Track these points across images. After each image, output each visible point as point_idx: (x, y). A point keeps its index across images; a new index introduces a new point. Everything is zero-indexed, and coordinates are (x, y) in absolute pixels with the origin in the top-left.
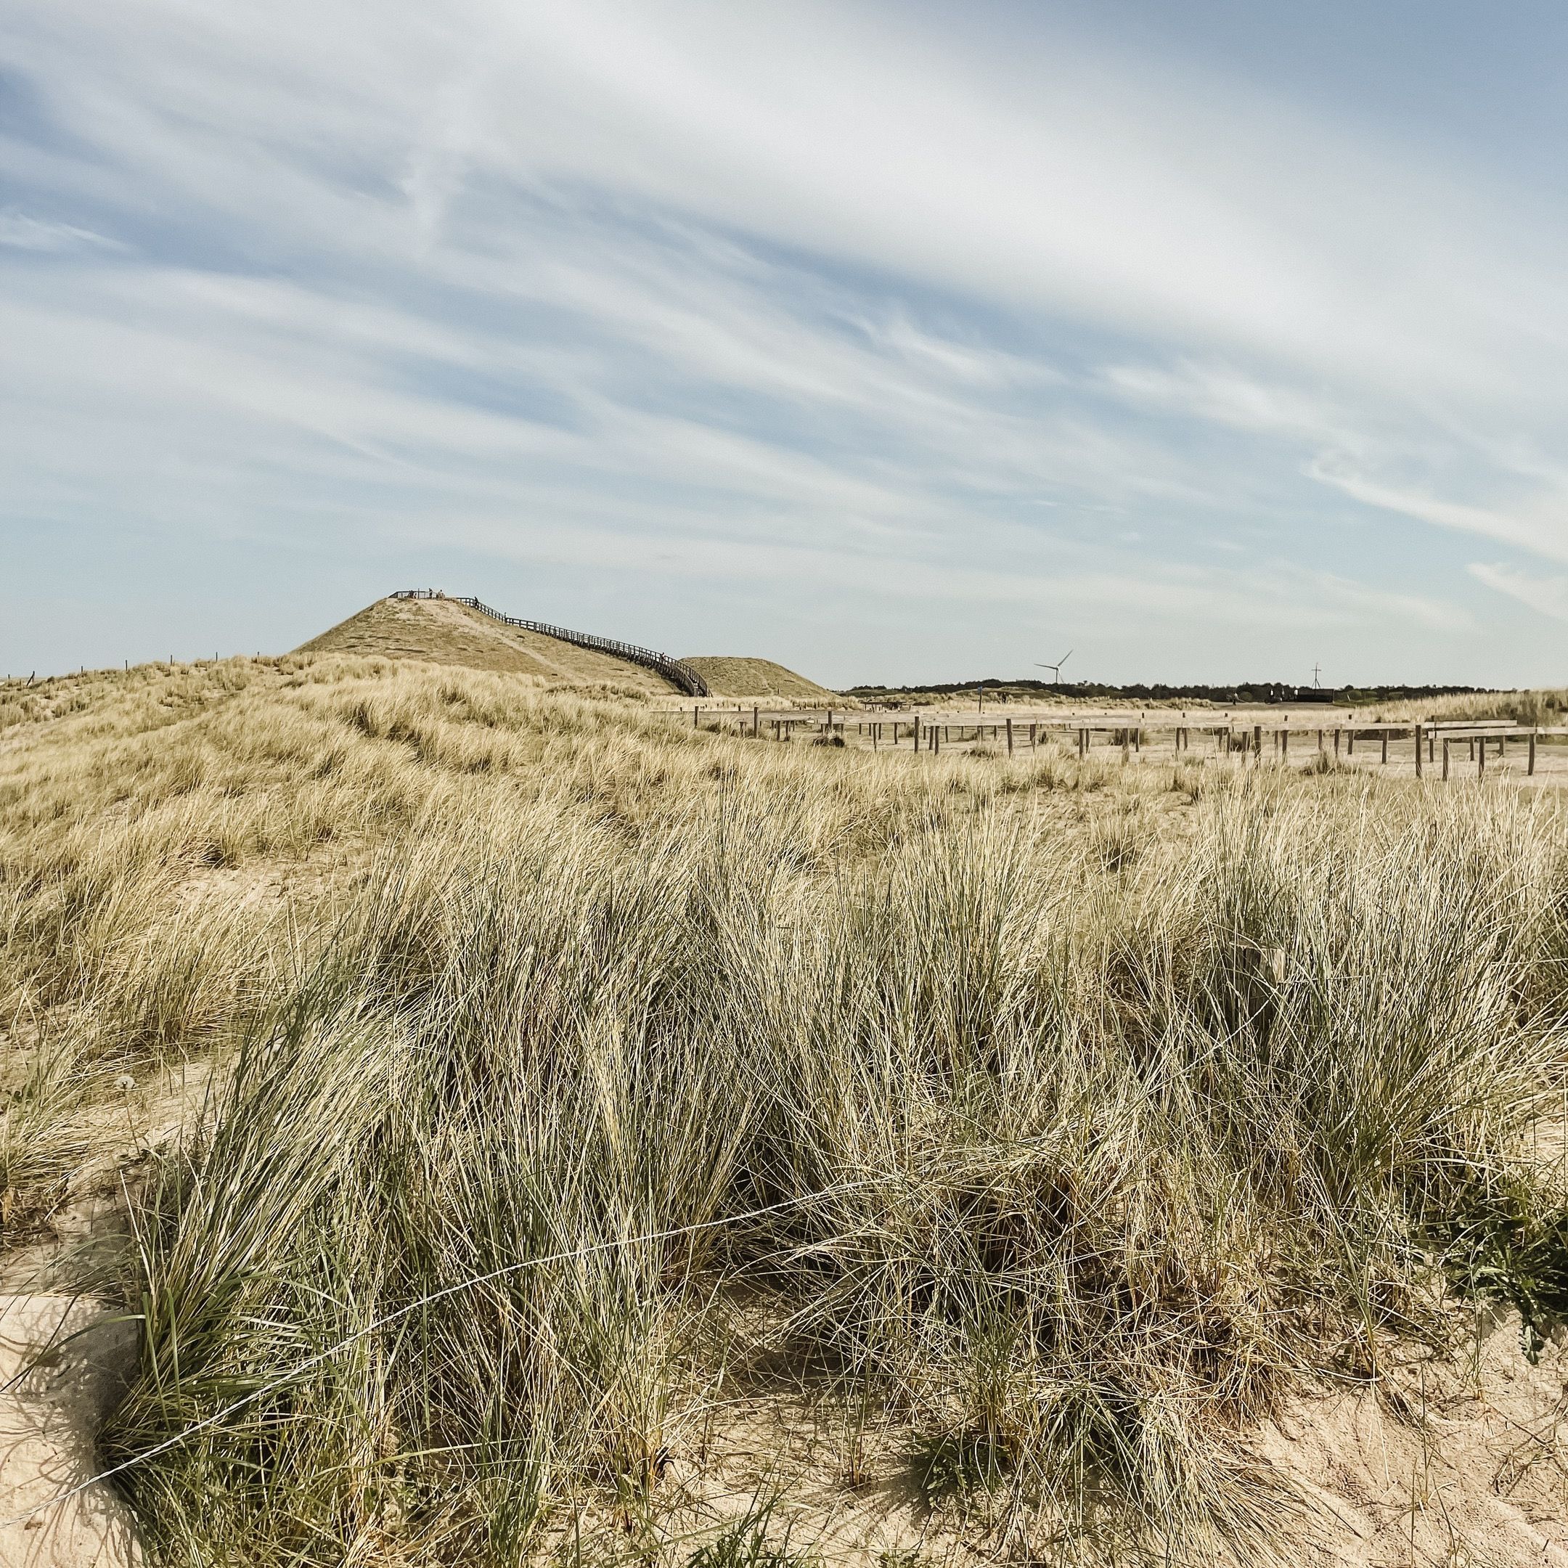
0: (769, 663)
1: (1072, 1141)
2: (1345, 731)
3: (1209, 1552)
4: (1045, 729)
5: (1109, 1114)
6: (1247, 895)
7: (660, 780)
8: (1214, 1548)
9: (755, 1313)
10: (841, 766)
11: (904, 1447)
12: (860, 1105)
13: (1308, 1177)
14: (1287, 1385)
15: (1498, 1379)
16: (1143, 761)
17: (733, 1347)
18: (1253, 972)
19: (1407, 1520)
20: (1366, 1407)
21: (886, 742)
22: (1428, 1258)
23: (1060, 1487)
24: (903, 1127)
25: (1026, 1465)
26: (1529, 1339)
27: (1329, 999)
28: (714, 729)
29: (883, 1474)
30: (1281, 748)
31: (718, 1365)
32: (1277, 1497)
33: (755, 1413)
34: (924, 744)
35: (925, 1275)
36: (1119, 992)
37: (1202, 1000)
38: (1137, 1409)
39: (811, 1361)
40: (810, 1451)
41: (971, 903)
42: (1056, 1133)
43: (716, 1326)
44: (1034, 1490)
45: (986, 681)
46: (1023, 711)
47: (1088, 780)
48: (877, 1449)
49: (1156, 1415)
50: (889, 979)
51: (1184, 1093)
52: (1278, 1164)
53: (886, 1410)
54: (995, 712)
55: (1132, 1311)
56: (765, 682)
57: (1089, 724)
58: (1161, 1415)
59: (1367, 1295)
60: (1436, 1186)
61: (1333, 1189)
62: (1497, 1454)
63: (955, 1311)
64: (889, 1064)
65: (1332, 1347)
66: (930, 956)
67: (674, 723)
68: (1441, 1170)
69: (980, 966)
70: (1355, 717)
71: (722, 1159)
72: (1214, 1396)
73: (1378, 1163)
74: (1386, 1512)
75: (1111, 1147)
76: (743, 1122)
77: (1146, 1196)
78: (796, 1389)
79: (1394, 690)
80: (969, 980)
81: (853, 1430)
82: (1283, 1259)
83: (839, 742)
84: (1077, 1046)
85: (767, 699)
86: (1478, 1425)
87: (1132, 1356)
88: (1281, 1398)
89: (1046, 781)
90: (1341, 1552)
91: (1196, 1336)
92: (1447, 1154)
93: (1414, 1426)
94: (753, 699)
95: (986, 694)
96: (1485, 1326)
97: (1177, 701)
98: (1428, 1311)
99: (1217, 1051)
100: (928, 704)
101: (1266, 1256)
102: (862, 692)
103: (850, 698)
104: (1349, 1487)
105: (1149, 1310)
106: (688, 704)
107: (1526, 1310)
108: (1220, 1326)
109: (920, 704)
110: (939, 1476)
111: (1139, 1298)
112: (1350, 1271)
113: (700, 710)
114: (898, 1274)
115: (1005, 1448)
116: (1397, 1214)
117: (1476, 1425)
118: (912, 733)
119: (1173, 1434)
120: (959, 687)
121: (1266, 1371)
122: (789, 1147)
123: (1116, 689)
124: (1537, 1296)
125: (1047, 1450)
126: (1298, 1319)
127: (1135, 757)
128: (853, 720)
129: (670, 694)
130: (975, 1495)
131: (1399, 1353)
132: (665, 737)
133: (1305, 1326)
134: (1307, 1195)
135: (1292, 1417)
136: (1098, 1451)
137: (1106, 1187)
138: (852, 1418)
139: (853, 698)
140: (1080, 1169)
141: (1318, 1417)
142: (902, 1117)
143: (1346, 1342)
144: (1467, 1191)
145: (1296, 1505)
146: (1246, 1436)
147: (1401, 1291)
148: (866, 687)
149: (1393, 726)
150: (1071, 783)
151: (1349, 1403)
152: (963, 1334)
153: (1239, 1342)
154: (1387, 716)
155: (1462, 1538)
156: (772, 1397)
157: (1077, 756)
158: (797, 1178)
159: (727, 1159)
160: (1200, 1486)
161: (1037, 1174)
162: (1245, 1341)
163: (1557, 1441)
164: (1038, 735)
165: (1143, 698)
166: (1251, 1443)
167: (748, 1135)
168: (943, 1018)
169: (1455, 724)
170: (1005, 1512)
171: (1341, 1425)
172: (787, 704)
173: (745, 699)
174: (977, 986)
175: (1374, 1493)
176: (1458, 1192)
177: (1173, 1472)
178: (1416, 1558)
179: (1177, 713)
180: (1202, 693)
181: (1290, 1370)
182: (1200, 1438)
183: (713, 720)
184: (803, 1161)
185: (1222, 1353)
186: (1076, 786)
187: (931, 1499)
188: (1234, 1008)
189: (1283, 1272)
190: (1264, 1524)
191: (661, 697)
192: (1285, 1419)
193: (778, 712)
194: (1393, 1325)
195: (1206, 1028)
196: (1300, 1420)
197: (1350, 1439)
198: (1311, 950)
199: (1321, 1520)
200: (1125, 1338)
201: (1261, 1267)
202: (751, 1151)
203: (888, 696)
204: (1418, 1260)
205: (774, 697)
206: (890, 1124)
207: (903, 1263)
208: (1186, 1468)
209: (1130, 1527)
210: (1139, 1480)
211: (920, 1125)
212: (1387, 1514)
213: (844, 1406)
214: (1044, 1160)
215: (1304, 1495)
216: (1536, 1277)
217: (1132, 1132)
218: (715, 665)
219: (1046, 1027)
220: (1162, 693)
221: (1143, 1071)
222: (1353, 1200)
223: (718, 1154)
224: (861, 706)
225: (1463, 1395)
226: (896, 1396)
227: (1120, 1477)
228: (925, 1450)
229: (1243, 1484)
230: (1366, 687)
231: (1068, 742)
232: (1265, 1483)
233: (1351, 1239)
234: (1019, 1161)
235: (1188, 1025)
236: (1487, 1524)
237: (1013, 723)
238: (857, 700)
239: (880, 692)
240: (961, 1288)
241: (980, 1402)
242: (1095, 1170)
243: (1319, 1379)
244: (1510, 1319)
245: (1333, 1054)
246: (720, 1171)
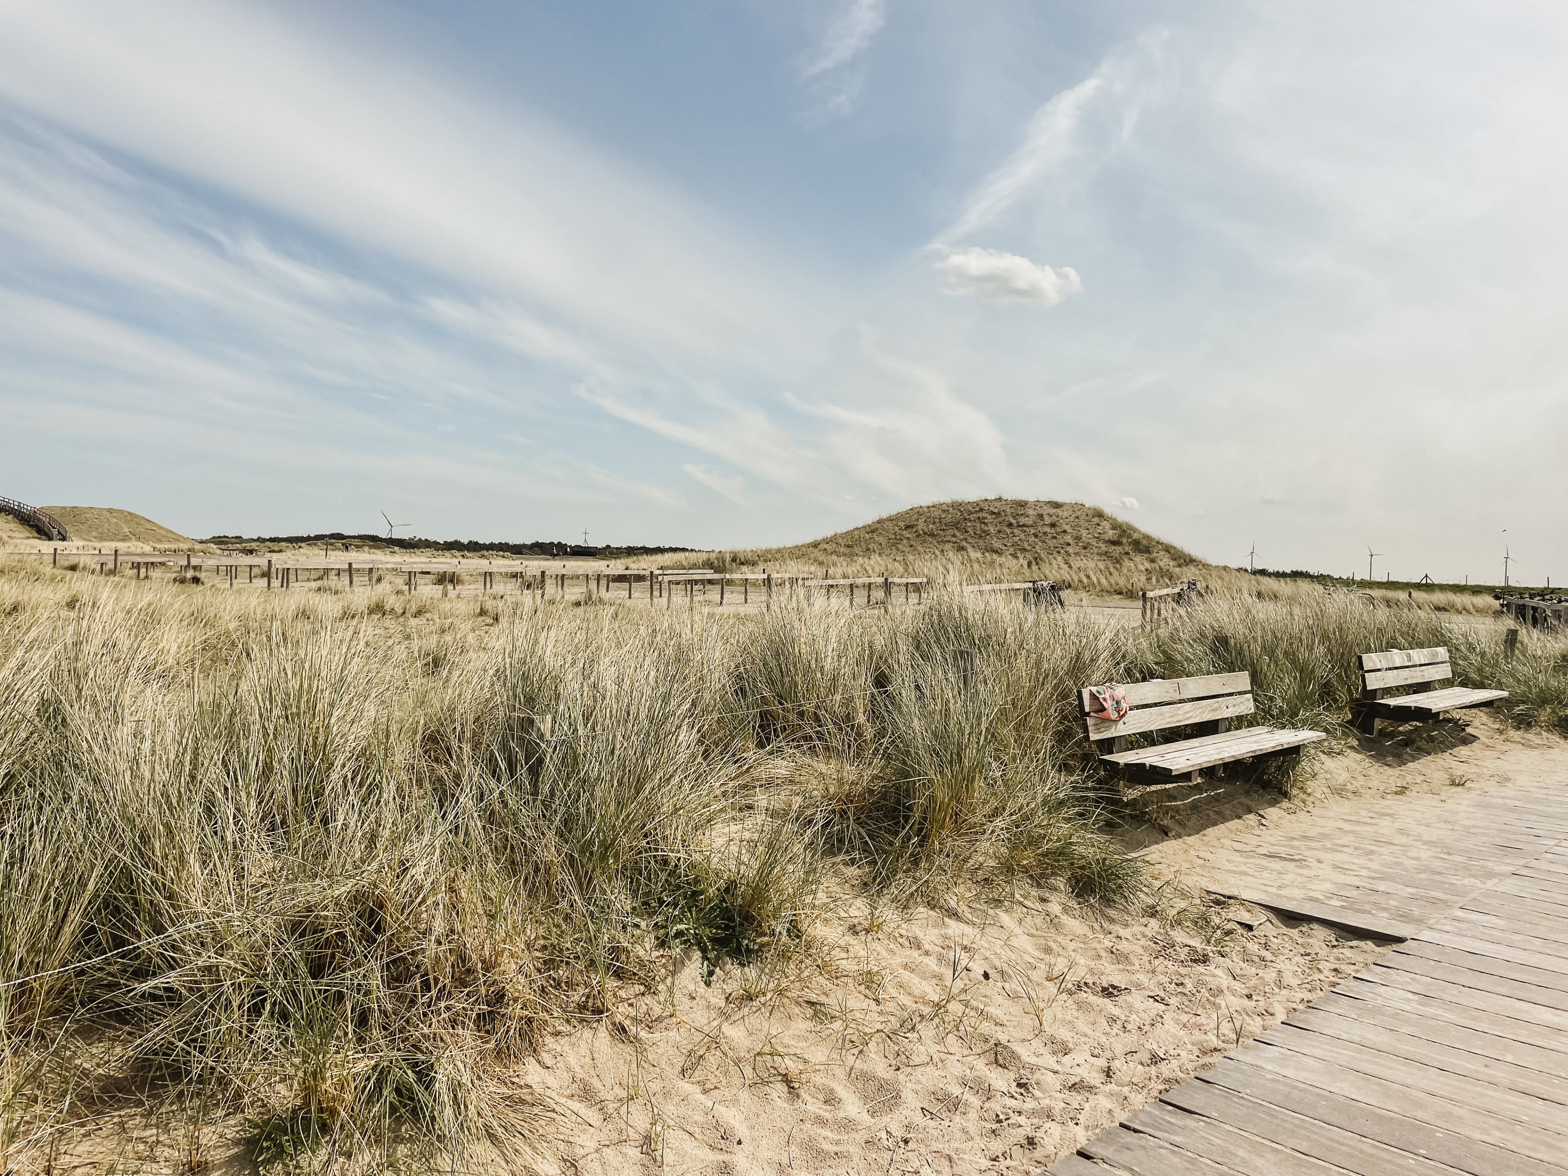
0: (130, 514)
1: (386, 869)
2: (605, 576)
3: (485, 1161)
4: (381, 572)
5: (416, 846)
6: (525, 677)
7: (15, 609)
8: (488, 1157)
9: (102, 1047)
10: (198, 596)
11: (237, 1132)
12: (204, 862)
13: (564, 877)
14: (545, 1029)
15: (686, 1000)
16: (458, 597)
17: (79, 1077)
18: (528, 733)
19: (624, 1109)
20: (600, 1035)
21: (241, 582)
22: (643, 924)
23: (370, 1137)
24: (243, 876)
25: (342, 1125)
26: (706, 970)
27: (581, 750)
28: (73, 568)
29: (219, 1157)
30: (560, 588)
31: (64, 1095)
32: (536, 1110)
33: (101, 1129)
34: (276, 583)
35: (260, 991)
36: (430, 757)
37: (492, 758)
38: (432, 1065)
39: (154, 1078)
40: (152, 1150)
41: (309, 692)
42: (375, 865)
43: (63, 1065)
44: (348, 1144)
45: (332, 535)
46: (362, 558)
47: (414, 609)
48: (214, 1138)
49: (446, 1066)
50: (234, 759)
51: (476, 825)
52: (542, 871)
53: (221, 1105)
54: (338, 559)
55: (430, 992)
56: (126, 530)
57: (417, 568)
58: (451, 1066)
59: (601, 955)
60: (649, 874)
61: (580, 885)
62: (683, 1051)
63: (285, 1016)
64: (232, 826)
65: (577, 996)
66: (271, 736)
67: (31, 562)
68: (652, 862)
69: (315, 744)
70: (611, 566)
71: (69, 919)
72: (491, 1045)
73: (611, 861)
74: (611, 1106)
75: (417, 872)
76: (91, 886)
77: (444, 905)
78: (140, 1103)
79: (638, 549)
80: (305, 754)
81: (191, 1127)
82: (545, 938)
83: (196, 580)
84: (394, 799)
85: (127, 544)
86: (673, 1034)
87: (430, 1026)
88: (540, 1040)
89: (378, 609)
90: (579, 1141)
91: (479, 1004)
92: (656, 850)
93: (631, 1042)
94: (114, 545)
95: (332, 544)
96: (677, 965)
97: (486, 553)
98: (642, 961)
99: (501, 793)
100: (280, 551)
101: (532, 938)
102: (220, 541)
103: (209, 545)
104: (586, 1094)
105: (444, 990)
106: (47, 547)
107: (704, 950)
108: (497, 993)
109: (273, 551)
110: (268, 1148)
111: (436, 980)
112: (591, 940)
113: (59, 552)
114: (234, 993)
115: (325, 1116)
116: (624, 896)
117: (671, 1034)
118: (266, 574)
119: (459, 1078)
120: (309, 538)
121: (530, 1021)
122: (136, 903)
123: (439, 543)
124: (711, 939)
125: (360, 1111)
126: (554, 980)
127: (452, 593)
128: (212, 562)
129: (28, 538)
130: (299, 1158)
131: (622, 994)
132: (23, 573)
133: (559, 984)
134: (562, 890)
135: (548, 1052)
136: (400, 1102)
137: (413, 901)
138: (190, 1118)
139: (212, 545)
140: (392, 890)
141: (567, 1048)
142: (243, 868)
143: (587, 990)
144: (669, 875)
145: (549, 1114)
146: (515, 1071)
147: (625, 949)
148: (225, 537)
149: (636, 572)
150: (400, 611)
151: (588, 1034)
152: (291, 1032)
153: (511, 1002)
154: (632, 566)
155: (660, 1113)
156: (117, 1113)
157: (407, 593)
158: (142, 928)
159: (75, 918)
160: (479, 1114)
161: (357, 898)
162: (516, 1000)
163: (721, 1035)
164: (374, 575)
165: (459, 550)
166: (518, 1076)
167: (96, 895)
168: (282, 785)
169: (676, 572)
170: (324, 1166)
171: (582, 1051)
172: (147, 549)
173: (106, 544)
174: (312, 759)
175: (603, 1094)
176: (663, 876)
177: (459, 1108)
178: (630, 1134)
179: (487, 562)
180: (505, 548)
181: (547, 1017)
182: (479, 1078)
183: (73, 561)
184: (150, 914)
185: (498, 1013)
186: (404, 613)
187: (261, 1168)
188: (514, 760)
189: (545, 947)
190: (526, 1132)
191: (18, 541)
192: (544, 1054)
193: (138, 555)
194: (618, 974)
195: (494, 777)
196: (553, 1053)
197: (588, 1059)
198: (570, 716)
199: (566, 1120)
200: (425, 1014)
201: (529, 946)
202: (99, 909)
203: (244, 545)
204: (637, 926)
205: (136, 543)
206: (231, 875)
207: (240, 984)
208: (468, 1103)
209: (424, 1156)
210: (433, 1119)
211: (259, 873)
212: (611, 1107)
213: (184, 1110)
214: (363, 887)
215: (555, 1106)
216: (711, 927)
217: (435, 858)
218: (76, 514)
219: (370, 786)
220: (474, 547)
221: (445, 812)
222: (594, 890)
223: (65, 915)
224: (219, 552)
225: (664, 1015)
226: (230, 1092)
227: (418, 1120)
228: (256, 1131)
229: (511, 1107)
230: (619, 546)
231: (400, 582)
232: (528, 1103)
233: (592, 918)
234: (342, 890)
235: (480, 776)
236: (677, 1100)
237: (354, 566)
238: (215, 547)
239: (237, 541)
240: (290, 996)
241: (305, 1083)
242: (405, 889)
243: (568, 1021)
244: (695, 958)
245: (583, 788)
246: (67, 930)
